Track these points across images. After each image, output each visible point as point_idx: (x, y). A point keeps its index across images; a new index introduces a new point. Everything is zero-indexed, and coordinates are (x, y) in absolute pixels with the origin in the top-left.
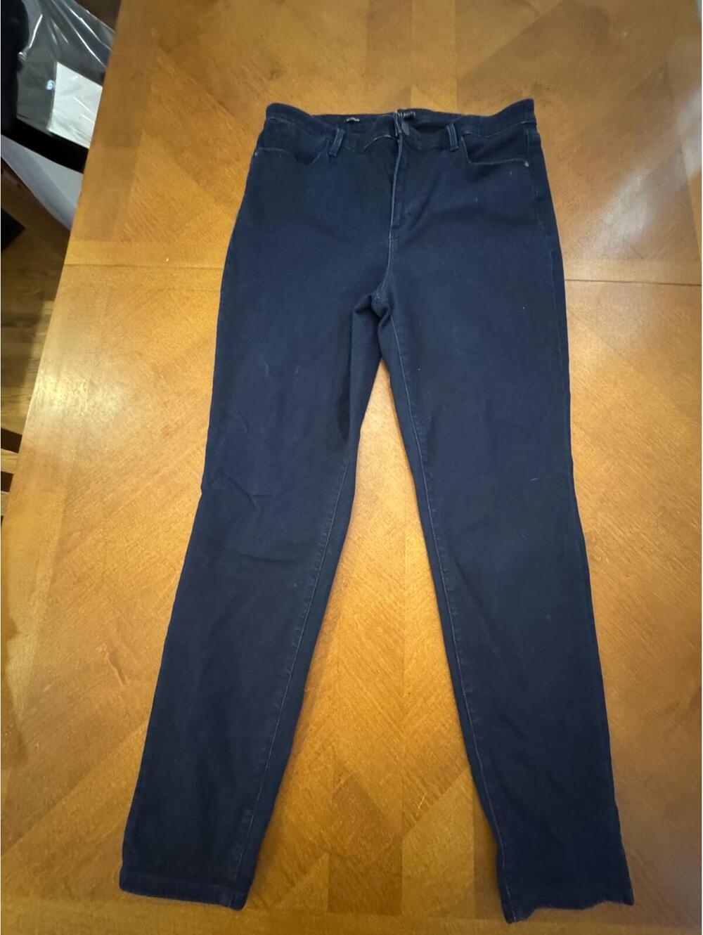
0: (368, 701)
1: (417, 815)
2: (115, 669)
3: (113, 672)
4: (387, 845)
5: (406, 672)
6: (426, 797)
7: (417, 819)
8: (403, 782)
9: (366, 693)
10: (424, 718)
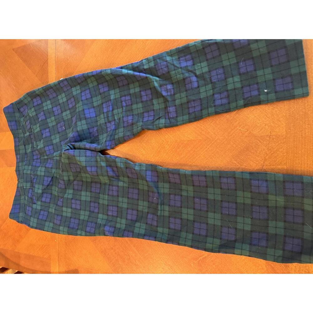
0: (204, 154)
1: (246, 130)
2: (199, 259)
3: (201, 260)
4: (259, 142)
5: (193, 139)
6: (239, 127)
7: (248, 131)
8: (234, 137)
9: (201, 154)
10: (209, 130)
